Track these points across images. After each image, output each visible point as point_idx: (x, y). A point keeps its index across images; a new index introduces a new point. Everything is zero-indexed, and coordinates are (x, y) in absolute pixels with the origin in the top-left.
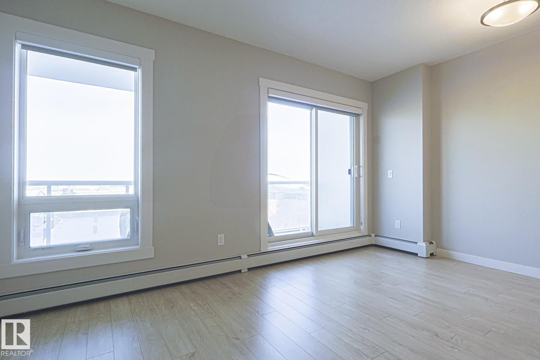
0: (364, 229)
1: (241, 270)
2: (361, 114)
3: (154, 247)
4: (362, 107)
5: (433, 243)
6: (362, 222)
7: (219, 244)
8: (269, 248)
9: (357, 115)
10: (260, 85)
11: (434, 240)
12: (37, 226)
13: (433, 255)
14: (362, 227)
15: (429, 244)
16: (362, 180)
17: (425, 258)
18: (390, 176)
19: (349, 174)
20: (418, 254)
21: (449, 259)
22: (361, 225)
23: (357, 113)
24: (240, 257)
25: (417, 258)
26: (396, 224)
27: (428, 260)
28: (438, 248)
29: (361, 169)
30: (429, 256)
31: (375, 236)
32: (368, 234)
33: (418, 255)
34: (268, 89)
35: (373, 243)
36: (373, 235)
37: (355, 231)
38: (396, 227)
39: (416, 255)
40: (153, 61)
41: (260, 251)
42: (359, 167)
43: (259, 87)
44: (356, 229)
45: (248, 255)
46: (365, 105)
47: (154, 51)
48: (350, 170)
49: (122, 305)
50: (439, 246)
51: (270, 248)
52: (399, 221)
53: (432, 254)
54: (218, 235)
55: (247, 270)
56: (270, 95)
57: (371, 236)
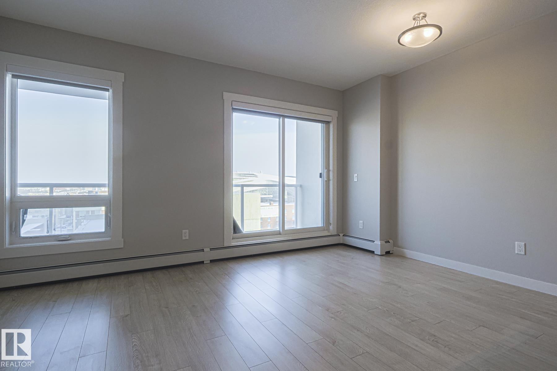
0: (333, 229)
1: (204, 261)
2: (331, 121)
3: (123, 239)
4: (332, 115)
5: (390, 242)
6: (331, 223)
7: (184, 238)
8: (232, 244)
9: (328, 123)
10: (224, 99)
11: (391, 239)
12: (64, 227)
13: (390, 253)
14: (331, 227)
15: (385, 243)
16: (331, 182)
17: (379, 255)
18: (356, 180)
19: (320, 177)
20: (374, 251)
21: (402, 256)
22: (330, 225)
23: (327, 120)
24: (203, 250)
25: (373, 255)
26: (360, 225)
27: (384, 257)
28: (395, 247)
29: (331, 173)
30: (385, 254)
31: (343, 236)
32: (337, 233)
33: (375, 253)
34: (232, 102)
35: (341, 242)
36: (341, 235)
37: (324, 230)
38: (360, 227)
39: (373, 252)
40: (123, 82)
41: (224, 246)
42: (329, 171)
43: (224, 100)
44: (325, 229)
45: (210, 249)
46: (335, 114)
47: (123, 74)
48: (321, 174)
49: (92, 285)
50: (396, 244)
51: (234, 244)
52: (362, 222)
53: (388, 253)
54: (183, 231)
55: (209, 262)
56: (234, 107)
57: (340, 236)
